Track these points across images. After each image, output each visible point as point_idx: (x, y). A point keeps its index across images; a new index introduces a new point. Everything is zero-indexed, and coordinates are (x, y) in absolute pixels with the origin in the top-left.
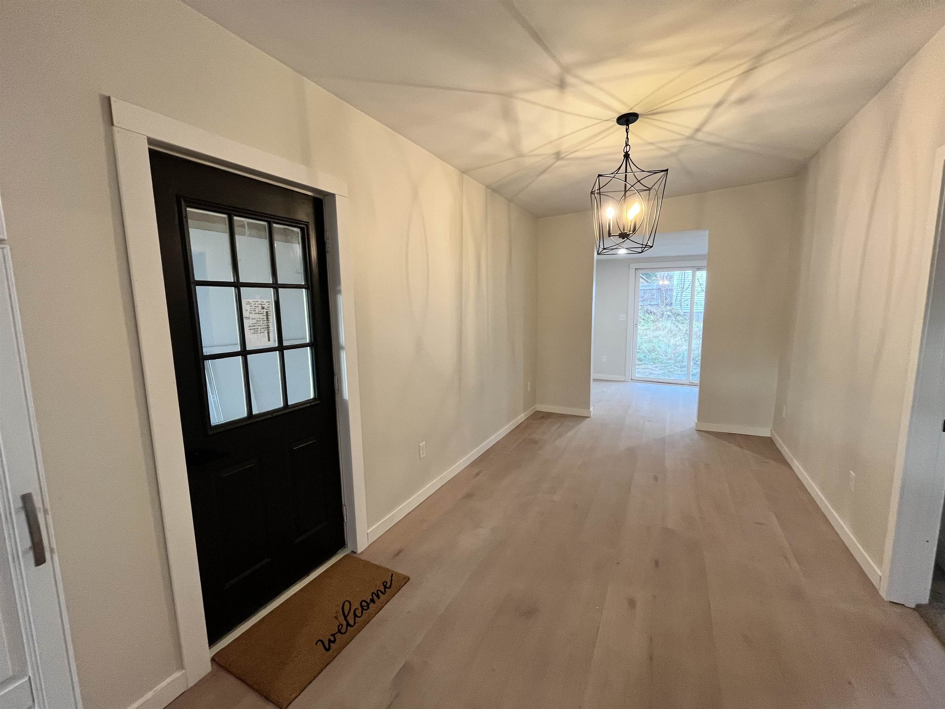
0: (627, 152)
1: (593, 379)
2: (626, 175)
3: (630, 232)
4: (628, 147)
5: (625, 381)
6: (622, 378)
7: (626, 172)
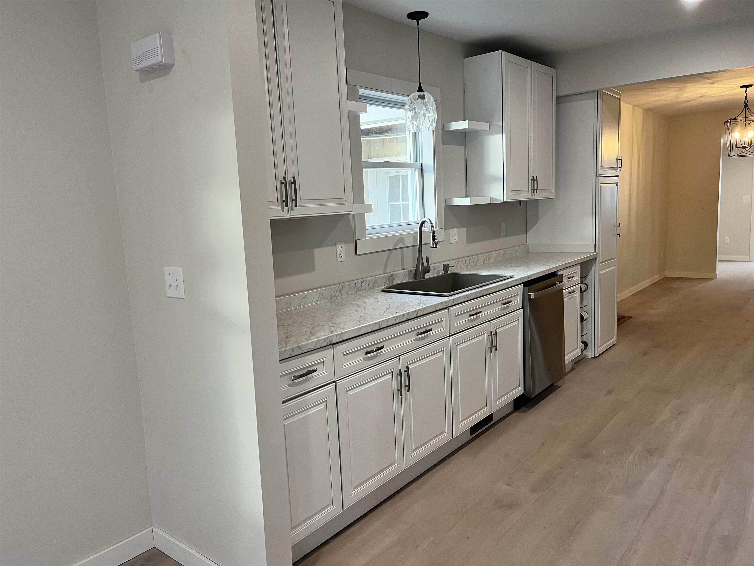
0: (746, 104)
1: (718, 260)
2: (746, 119)
3: (748, 146)
4: (747, 101)
5: (749, 261)
6: (747, 258)
7: (746, 117)
